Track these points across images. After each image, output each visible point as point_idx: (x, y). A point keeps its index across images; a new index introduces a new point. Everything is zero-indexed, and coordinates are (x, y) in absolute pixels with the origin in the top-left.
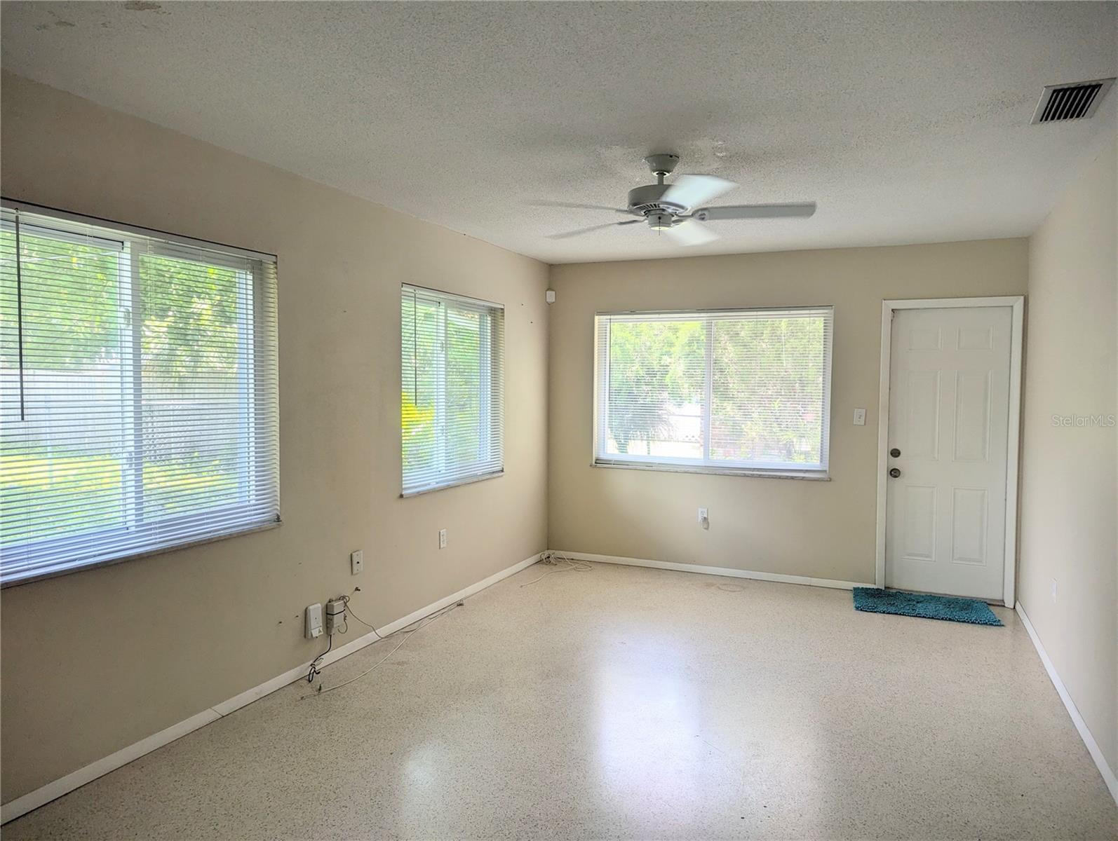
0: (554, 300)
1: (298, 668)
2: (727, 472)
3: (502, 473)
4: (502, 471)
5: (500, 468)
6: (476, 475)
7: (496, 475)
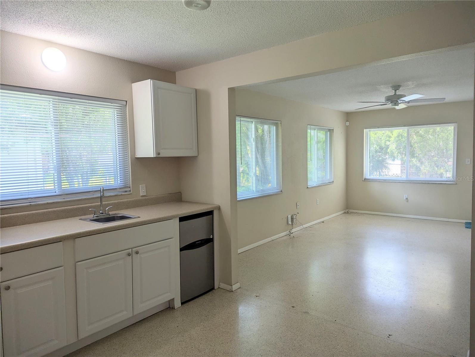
0: (348, 125)
1: (286, 232)
2: (415, 182)
3: (333, 183)
4: (333, 182)
5: (332, 181)
6: (326, 183)
7: (332, 183)
